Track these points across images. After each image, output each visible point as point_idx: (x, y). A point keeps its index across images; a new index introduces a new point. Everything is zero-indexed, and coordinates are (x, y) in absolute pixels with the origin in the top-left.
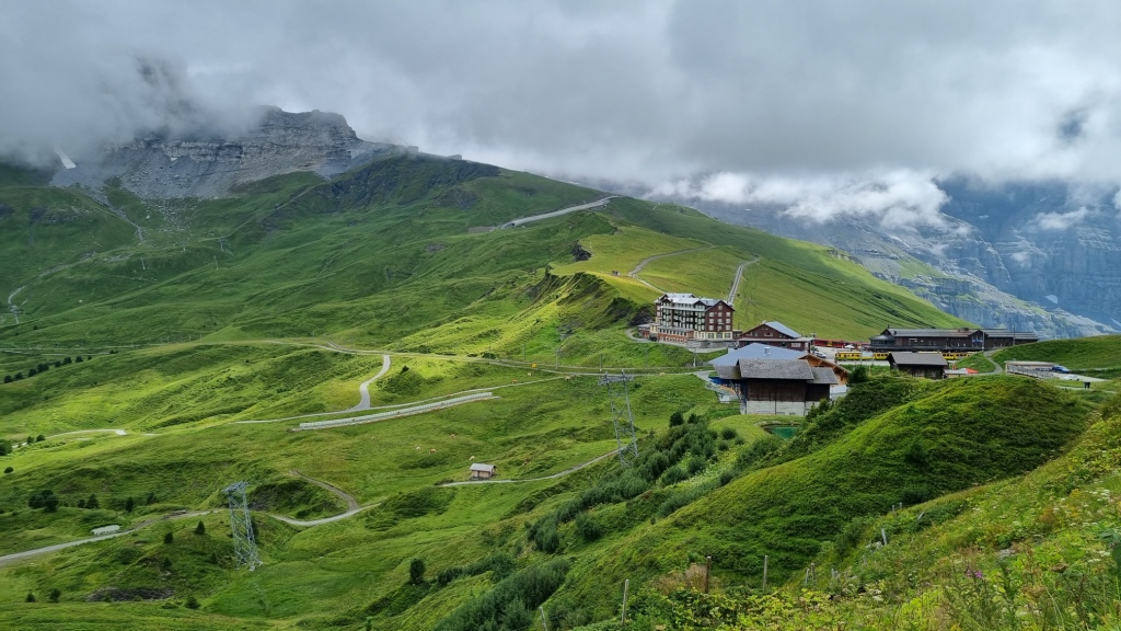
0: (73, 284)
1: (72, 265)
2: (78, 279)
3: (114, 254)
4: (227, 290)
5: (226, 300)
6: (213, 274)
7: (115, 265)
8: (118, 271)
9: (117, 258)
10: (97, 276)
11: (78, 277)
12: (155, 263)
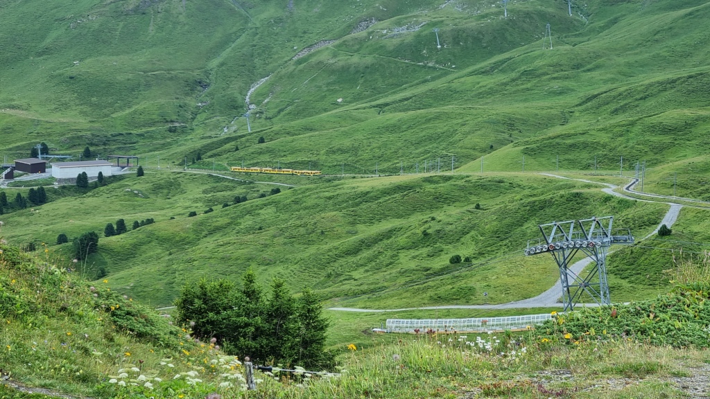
0: (333, 72)
1: (337, 42)
2: (341, 64)
3: (399, 24)
4: (556, 85)
5: (547, 103)
6: (542, 56)
7: (396, 41)
8: (399, 51)
9: (403, 30)
10: (369, 60)
11: (342, 60)
12: (458, 37)
